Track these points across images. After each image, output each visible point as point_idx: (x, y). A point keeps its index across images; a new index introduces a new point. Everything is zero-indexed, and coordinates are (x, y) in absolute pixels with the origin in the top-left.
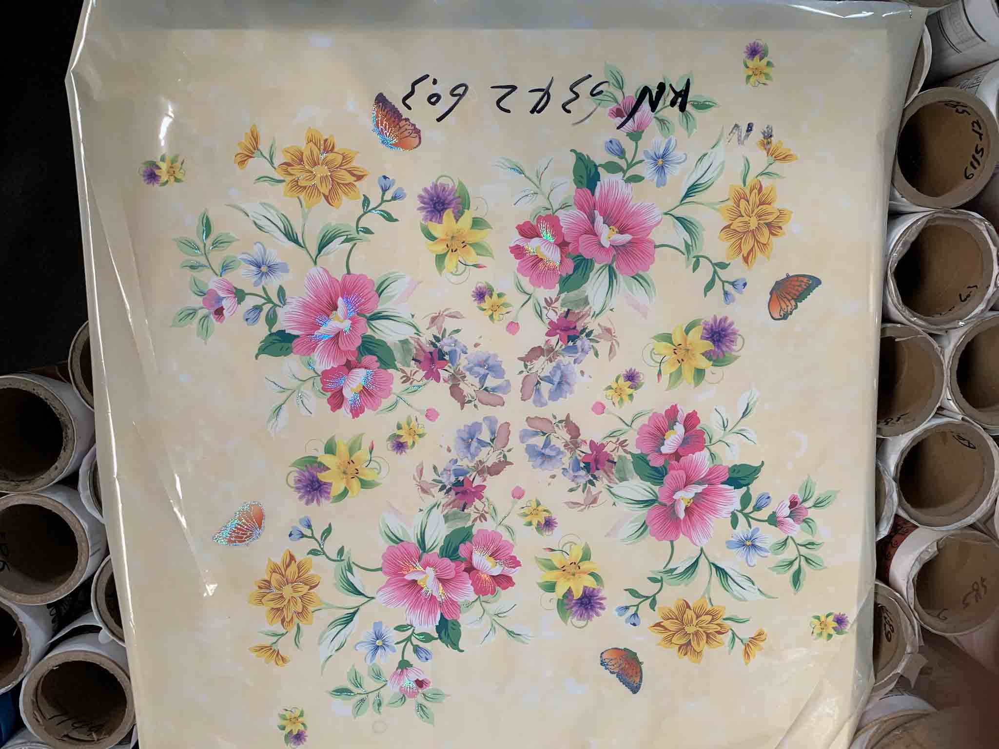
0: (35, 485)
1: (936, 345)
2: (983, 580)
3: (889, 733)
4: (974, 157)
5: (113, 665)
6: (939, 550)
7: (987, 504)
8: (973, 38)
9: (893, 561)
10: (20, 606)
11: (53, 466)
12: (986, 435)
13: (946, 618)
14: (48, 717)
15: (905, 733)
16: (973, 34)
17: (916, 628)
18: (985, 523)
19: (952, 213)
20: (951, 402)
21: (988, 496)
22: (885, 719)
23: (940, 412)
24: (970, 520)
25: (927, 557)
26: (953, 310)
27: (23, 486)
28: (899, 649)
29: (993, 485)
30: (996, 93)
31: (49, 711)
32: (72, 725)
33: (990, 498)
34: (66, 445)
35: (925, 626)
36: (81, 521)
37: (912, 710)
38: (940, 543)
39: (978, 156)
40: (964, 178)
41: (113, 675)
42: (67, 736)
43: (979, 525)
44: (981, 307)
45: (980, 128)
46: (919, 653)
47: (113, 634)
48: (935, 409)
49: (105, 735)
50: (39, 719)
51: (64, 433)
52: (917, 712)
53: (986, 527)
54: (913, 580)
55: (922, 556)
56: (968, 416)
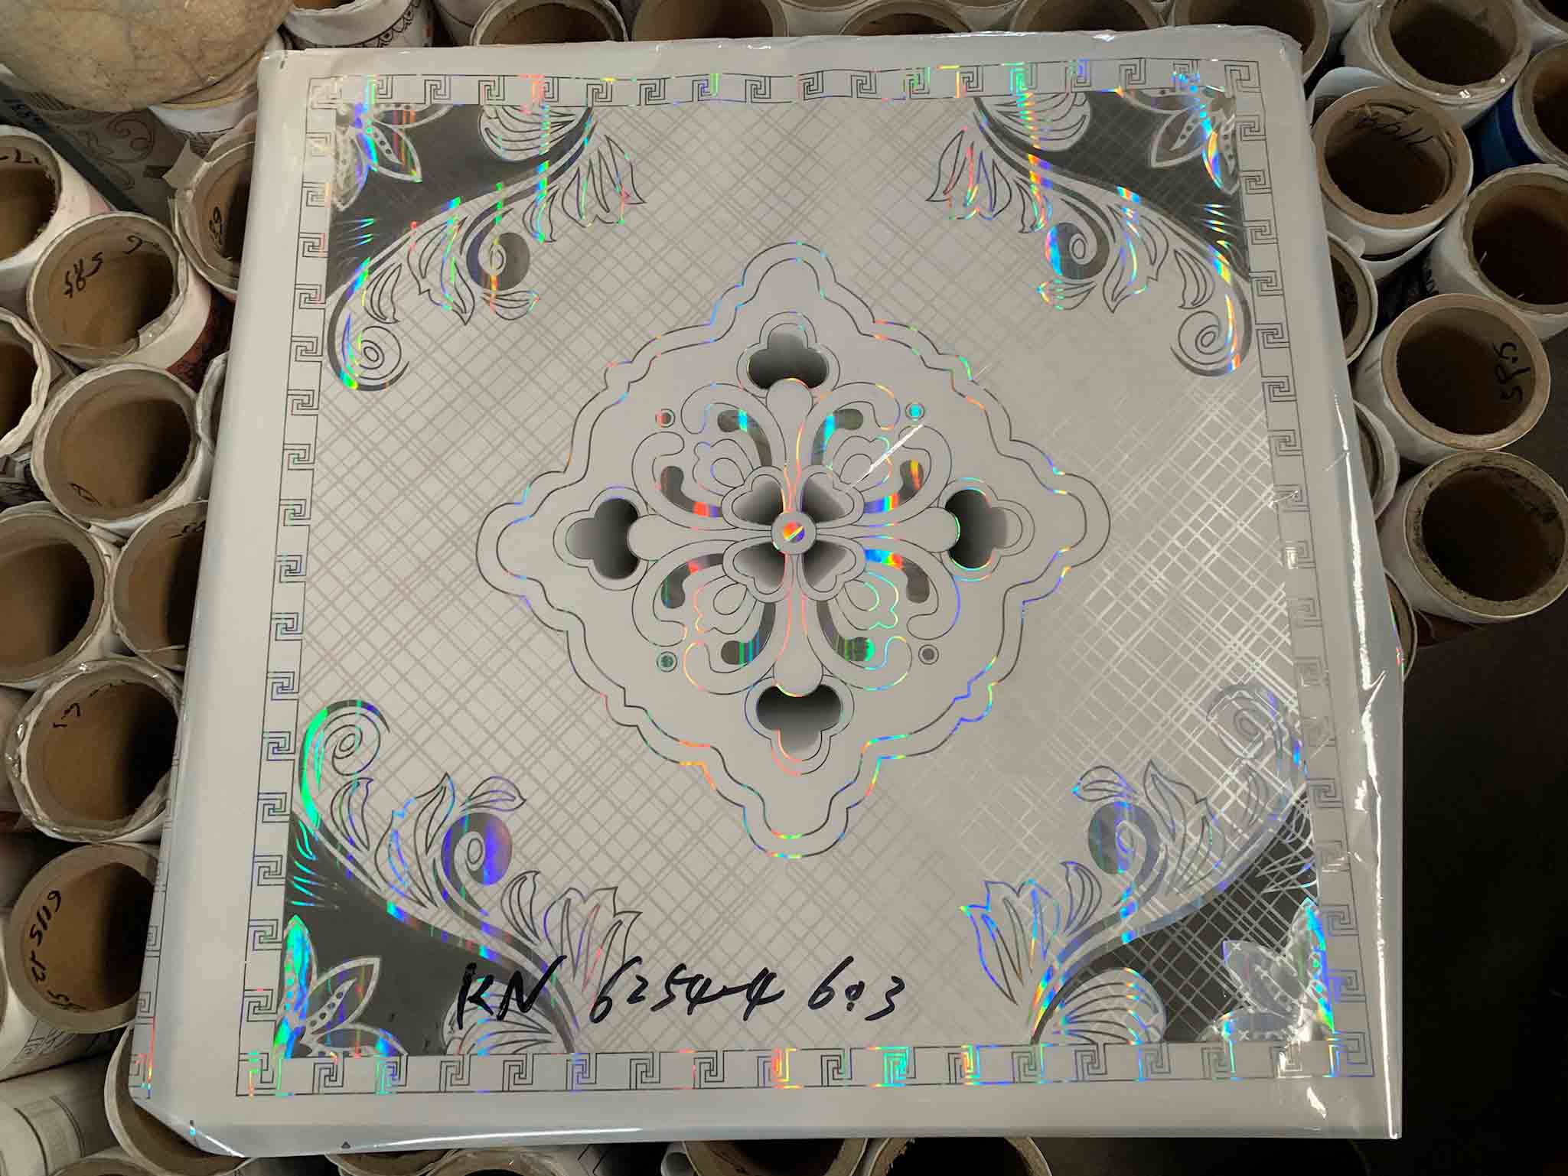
0: (1460, 461)
1: (124, 637)
2: (69, 292)
3: (227, 77)
4: (45, 926)
5: (1345, 208)
6: (136, 336)
7: (58, 401)
8: (36, 1116)
9: (203, 324)
10: (1477, 292)
11: (1435, 486)
12: (55, 501)
13: (129, 238)
14: (1435, 140)
15: (203, 76)
16: (33, 1122)
17: (177, 225)
18: (63, 374)
19: (87, 835)
20: (105, 552)
21: (58, 410)
22: (228, 99)
23: (121, 540)
24: (86, 378)
25: (156, 325)
26: (91, 692)
27: (1475, 460)
28: (204, 194)
29: (49, 426)
30: (6, 1023)
31: (1433, 149)
32: (1399, 128)
33: (55, 408)
34: (1417, 517)
35: (162, 227)
36: (1393, 409)
37: (189, 109)
38: (134, 345)
39: (39, 927)
40: (61, 892)
41: (1345, 192)
42: (1407, 113)
43: (70, 371)
44: (50, 693)
45: (33, 969)
46: (175, 190)
47: (1344, 250)
48: (129, 541)
49: (1353, 113)
50: (1447, 138)
51: (1421, 533)
52: (179, 106)
53: (61, 367)
54: (177, 294)
55: (162, 328)
56: (81, 531)
